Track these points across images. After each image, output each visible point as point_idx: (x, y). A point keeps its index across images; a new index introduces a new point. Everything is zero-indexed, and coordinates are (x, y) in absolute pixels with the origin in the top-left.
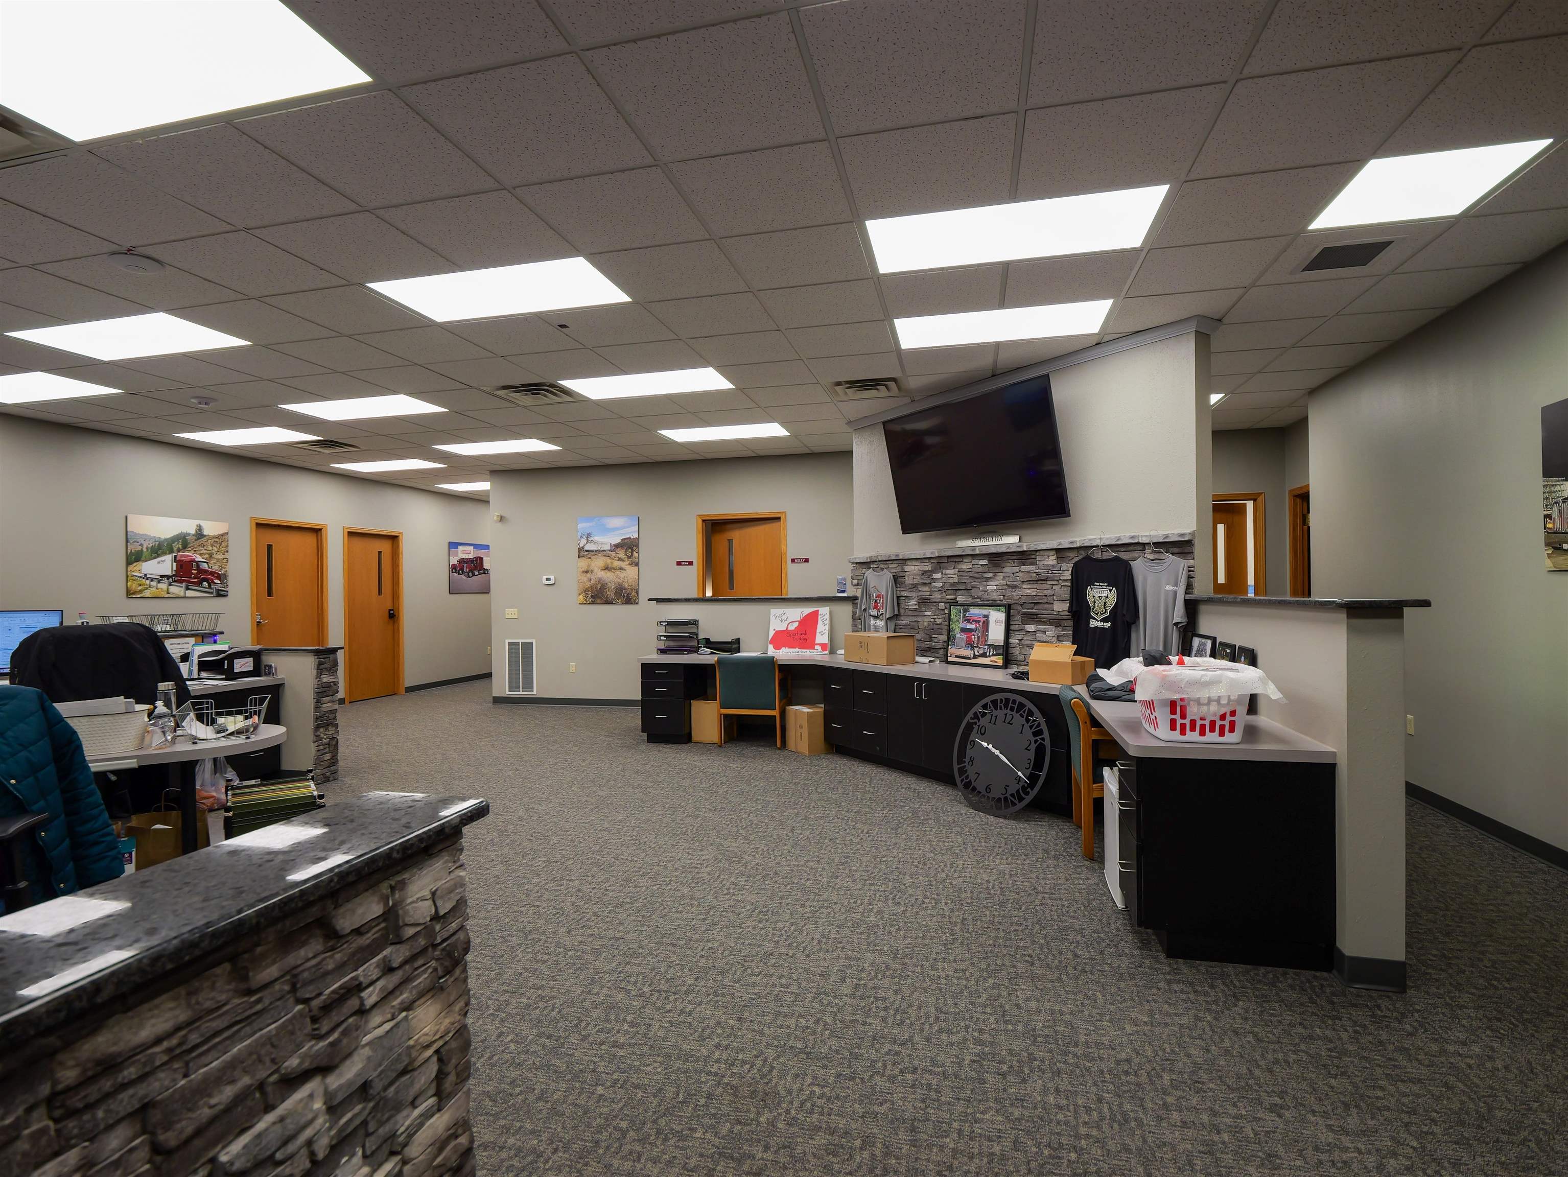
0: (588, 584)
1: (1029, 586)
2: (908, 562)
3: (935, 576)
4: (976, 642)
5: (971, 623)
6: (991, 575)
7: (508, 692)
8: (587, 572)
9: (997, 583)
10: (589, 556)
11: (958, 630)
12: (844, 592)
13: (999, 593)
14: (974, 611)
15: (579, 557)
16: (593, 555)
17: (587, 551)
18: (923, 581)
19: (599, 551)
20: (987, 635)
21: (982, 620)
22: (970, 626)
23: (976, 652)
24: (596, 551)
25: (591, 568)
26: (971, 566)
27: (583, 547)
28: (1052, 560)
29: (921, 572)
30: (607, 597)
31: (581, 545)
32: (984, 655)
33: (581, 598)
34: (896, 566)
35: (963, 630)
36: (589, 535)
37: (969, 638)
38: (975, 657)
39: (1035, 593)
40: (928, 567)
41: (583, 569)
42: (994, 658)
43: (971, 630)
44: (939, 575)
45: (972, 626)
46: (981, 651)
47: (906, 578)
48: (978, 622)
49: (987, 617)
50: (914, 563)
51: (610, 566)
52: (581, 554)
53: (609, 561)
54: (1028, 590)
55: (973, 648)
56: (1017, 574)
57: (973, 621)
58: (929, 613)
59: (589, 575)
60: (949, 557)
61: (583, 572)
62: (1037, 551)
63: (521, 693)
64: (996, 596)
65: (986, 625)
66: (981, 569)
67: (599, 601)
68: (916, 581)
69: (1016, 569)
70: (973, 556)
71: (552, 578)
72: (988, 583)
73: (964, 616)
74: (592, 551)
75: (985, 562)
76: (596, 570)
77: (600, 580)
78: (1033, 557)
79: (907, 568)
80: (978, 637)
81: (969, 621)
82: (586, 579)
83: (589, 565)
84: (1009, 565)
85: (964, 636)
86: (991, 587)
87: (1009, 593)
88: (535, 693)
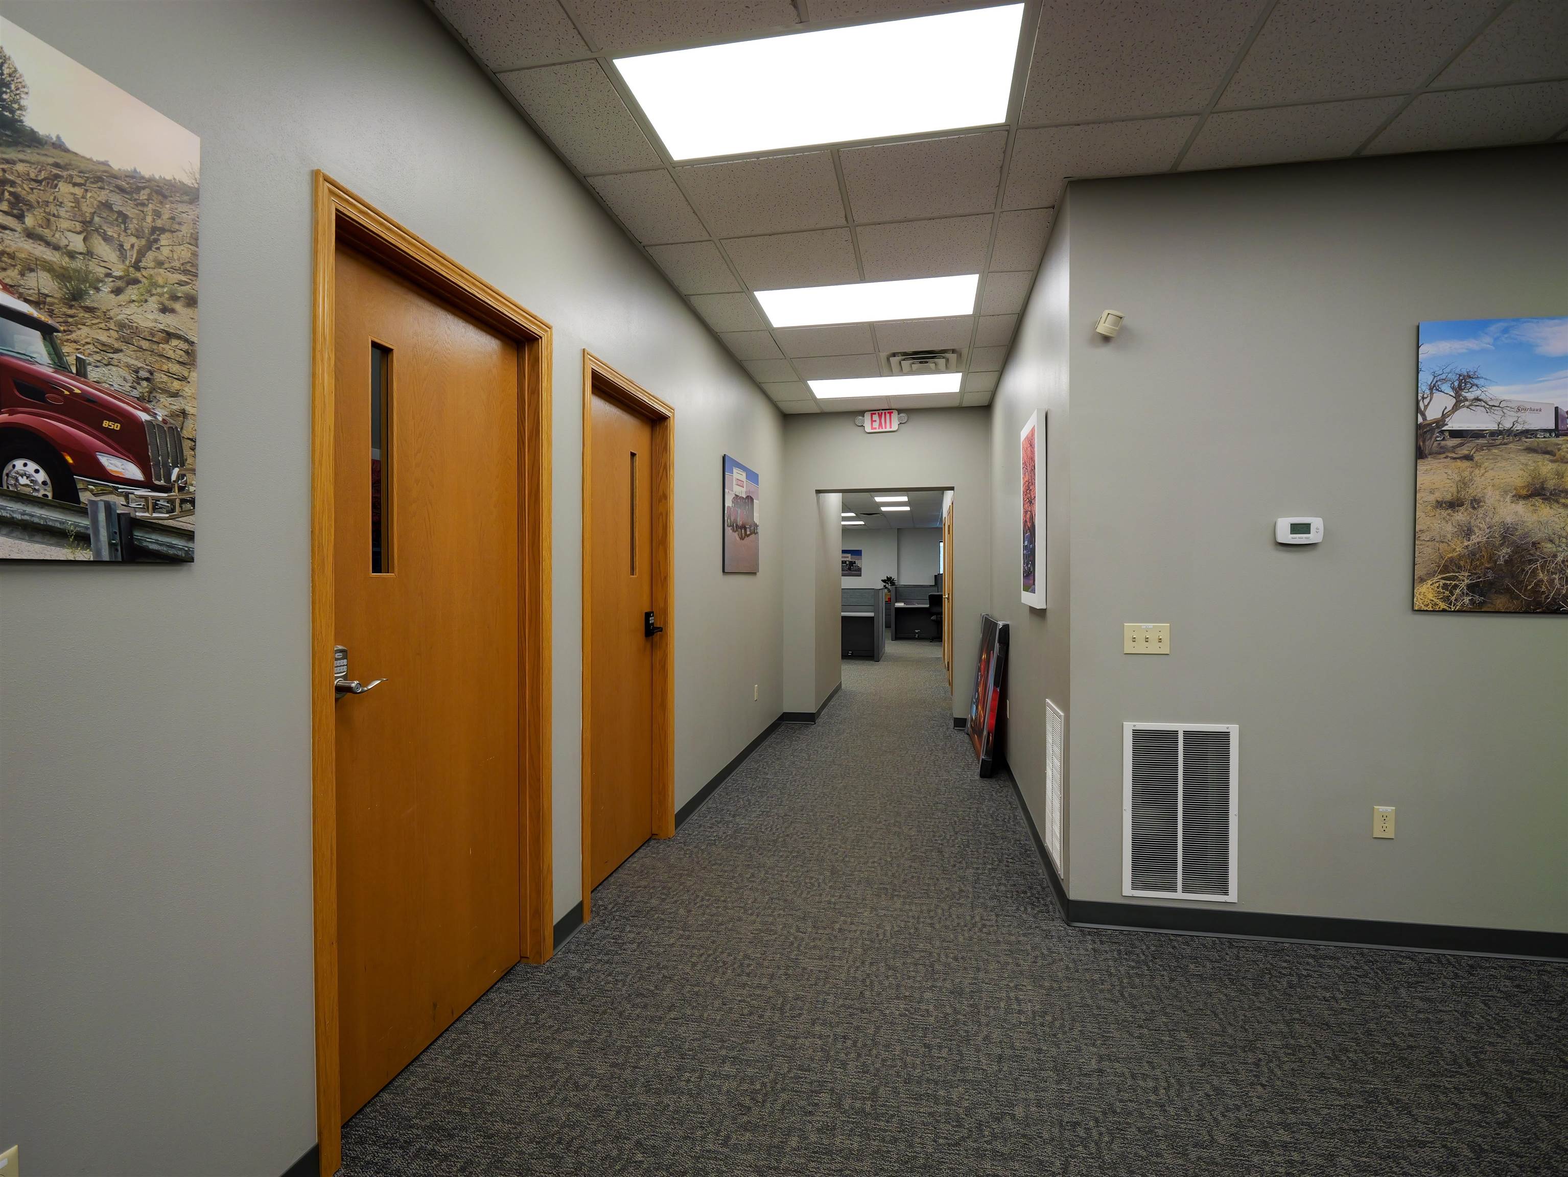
0: (1459, 547)
7: (1127, 890)
8: (1453, 505)
10: (1464, 451)
15: (1420, 454)
16: (1480, 448)
17: (1455, 434)
19: (1509, 432)
24: (1493, 434)
25: (1472, 491)
27: (1441, 422)
30: (1535, 591)
31: (1433, 413)
33: (1427, 592)
36: (1464, 382)
41: (1438, 496)
51: (1550, 485)
52: (1431, 444)
53: (1546, 468)
59: (1461, 516)
61: (1439, 504)
63: (1179, 895)
67: (1500, 602)
71: (1317, 523)
74: (1477, 434)
76: (1491, 497)
77: (1507, 533)
82: (1449, 528)
83: (1464, 483)
88: (1232, 896)
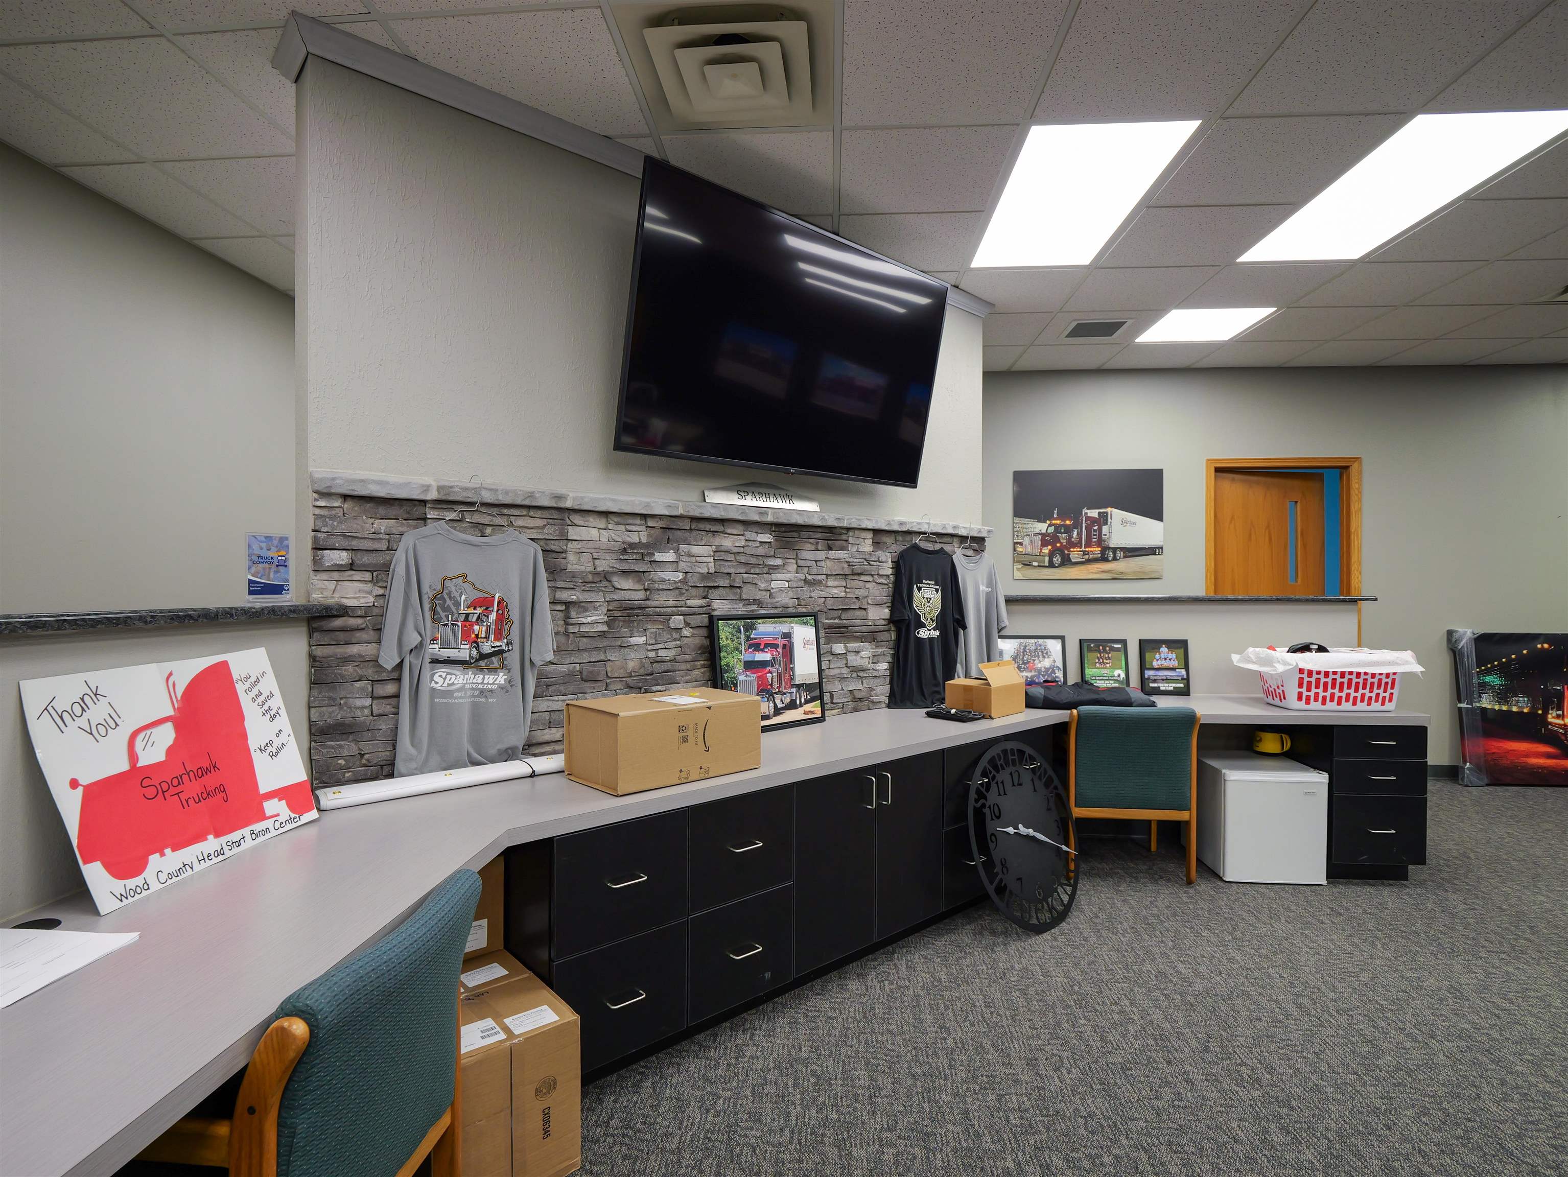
1: (836, 583)
2: (577, 519)
3: (658, 556)
4: (776, 685)
5: (763, 651)
6: (778, 562)
9: (788, 576)
11: (739, 668)
12: (277, 589)
13: (791, 594)
14: (765, 628)
18: (625, 566)
20: (792, 669)
21: (781, 642)
22: (760, 657)
23: (778, 702)
26: (743, 543)
28: (867, 546)
29: (618, 546)
32: (792, 705)
34: (540, 523)
35: (750, 666)
37: (762, 680)
38: (778, 712)
39: (843, 594)
40: (639, 534)
42: (808, 707)
43: (764, 664)
44: (670, 556)
45: (766, 656)
46: (787, 700)
47: (571, 557)
48: (775, 646)
49: (788, 636)
50: (593, 521)
54: (835, 589)
55: (771, 696)
56: (823, 564)
57: (766, 646)
58: (642, 640)
60: (693, 519)
62: (848, 529)
64: (786, 599)
65: (788, 650)
66: (761, 551)
68: (602, 566)
69: (821, 555)
70: (747, 524)
72: (774, 576)
73: (748, 638)
75: (767, 537)
78: (844, 537)
79: (573, 533)
80: (779, 675)
81: (757, 647)
84: (808, 546)
85: (753, 677)
86: (779, 582)
87: (806, 593)
